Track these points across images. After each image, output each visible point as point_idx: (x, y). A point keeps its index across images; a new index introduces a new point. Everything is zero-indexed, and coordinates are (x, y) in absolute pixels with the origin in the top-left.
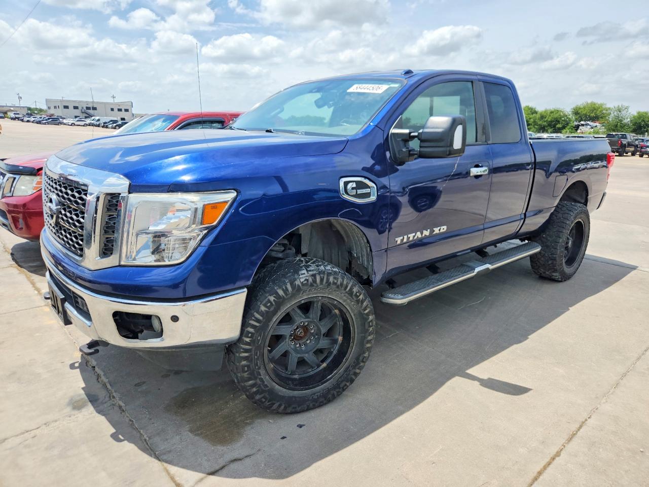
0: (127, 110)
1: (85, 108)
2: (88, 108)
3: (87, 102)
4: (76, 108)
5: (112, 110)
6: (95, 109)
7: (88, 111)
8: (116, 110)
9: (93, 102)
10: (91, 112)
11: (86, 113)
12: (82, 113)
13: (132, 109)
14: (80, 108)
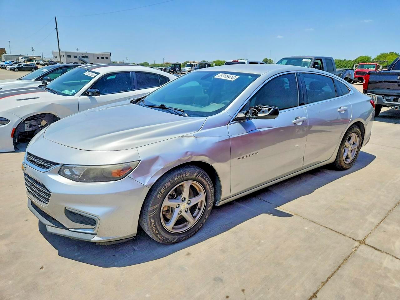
0: (107, 58)
1: (81, 57)
2: (83, 57)
3: (82, 54)
4: (75, 57)
5: (98, 58)
6: (87, 57)
7: (83, 59)
8: (100, 58)
9: (86, 53)
10: (85, 59)
11: (82, 60)
12: (79, 60)
13: (111, 57)
14: (78, 57)
